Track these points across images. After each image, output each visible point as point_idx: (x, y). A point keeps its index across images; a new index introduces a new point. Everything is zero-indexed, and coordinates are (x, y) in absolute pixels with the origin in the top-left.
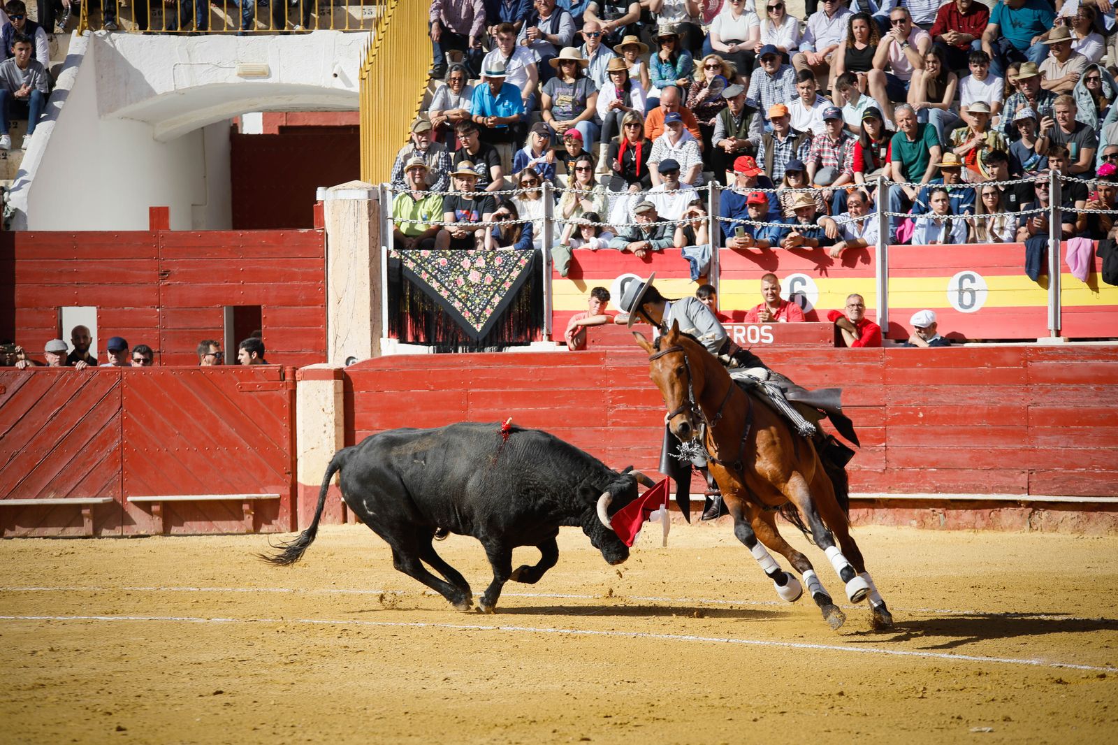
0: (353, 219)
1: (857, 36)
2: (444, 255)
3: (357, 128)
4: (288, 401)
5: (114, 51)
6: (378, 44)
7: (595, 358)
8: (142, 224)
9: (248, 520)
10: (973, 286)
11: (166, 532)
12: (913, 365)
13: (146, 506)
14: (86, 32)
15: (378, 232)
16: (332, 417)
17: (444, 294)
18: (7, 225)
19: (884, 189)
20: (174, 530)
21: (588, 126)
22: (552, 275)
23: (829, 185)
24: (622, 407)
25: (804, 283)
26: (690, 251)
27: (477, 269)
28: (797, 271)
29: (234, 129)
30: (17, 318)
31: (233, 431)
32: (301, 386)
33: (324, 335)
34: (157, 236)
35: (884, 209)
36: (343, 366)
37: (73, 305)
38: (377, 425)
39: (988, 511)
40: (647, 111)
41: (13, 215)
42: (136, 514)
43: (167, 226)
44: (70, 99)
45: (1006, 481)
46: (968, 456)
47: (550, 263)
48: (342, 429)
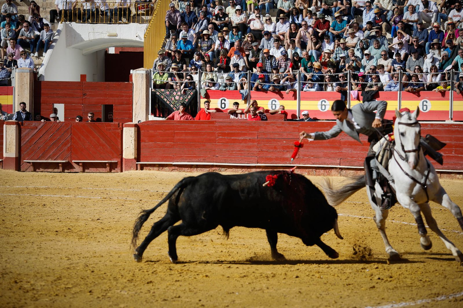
0: (141, 79)
1: (293, 29)
2: (168, 91)
3: (143, 52)
4: (120, 133)
5: (72, 28)
6: (150, 27)
7: (212, 122)
8: (79, 80)
9: (108, 168)
10: (325, 104)
11: (84, 171)
12: (307, 127)
13: (78, 163)
14: (63, 22)
15: (149, 83)
16: (134, 139)
17: (168, 102)
18: (38, 79)
19: (300, 74)
20: (86, 171)
21: (212, 53)
22: (200, 97)
23: (283, 73)
24: (221, 137)
25: (275, 102)
26: (242, 91)
27: (178, 95)
28: (274, 98)
29: (106, 52)
30: (42, 107)
31: (104, 142)
32: (125, 129)
33: (132, 114)
34: (82, 83)
35: (299, 80)
36: (137, 123)
37: (57, 103)
38: (147, 141)
39: (328, 170)
40: (230, 48)
41: (40, 76)
42: (75, 165)
43: (85, 80)
44: (58, 42)
45: (333, 161)
46: (322, 154)
47: (200, 94)
48: (136, 142)
